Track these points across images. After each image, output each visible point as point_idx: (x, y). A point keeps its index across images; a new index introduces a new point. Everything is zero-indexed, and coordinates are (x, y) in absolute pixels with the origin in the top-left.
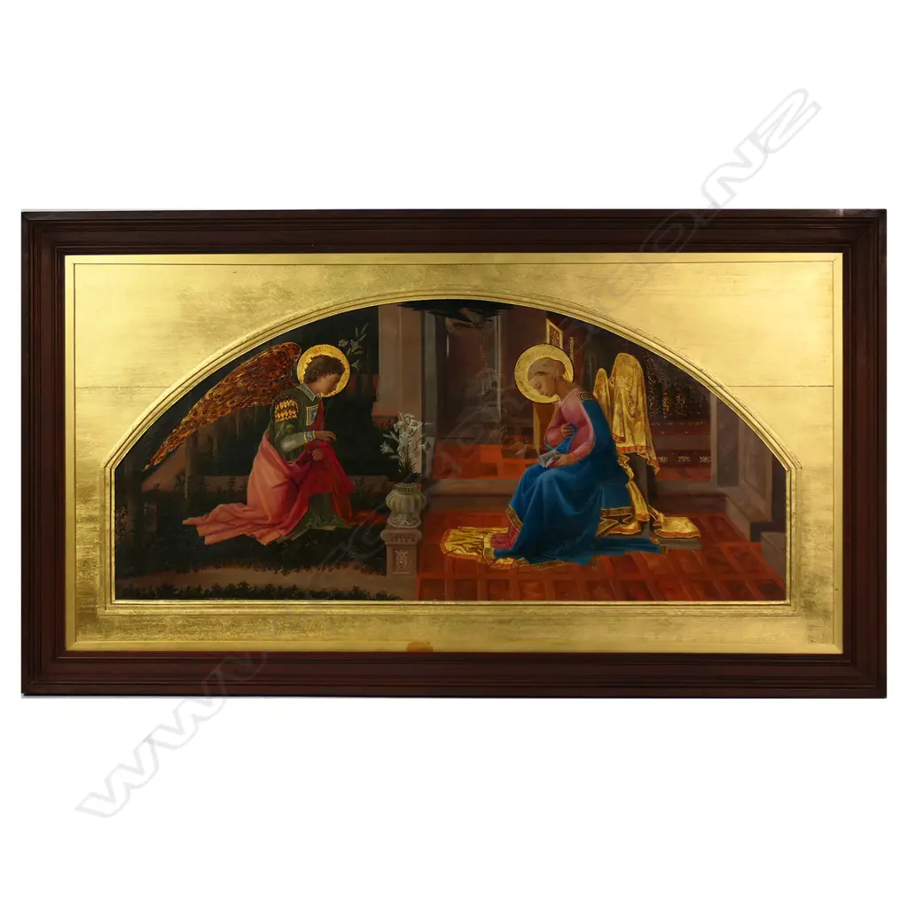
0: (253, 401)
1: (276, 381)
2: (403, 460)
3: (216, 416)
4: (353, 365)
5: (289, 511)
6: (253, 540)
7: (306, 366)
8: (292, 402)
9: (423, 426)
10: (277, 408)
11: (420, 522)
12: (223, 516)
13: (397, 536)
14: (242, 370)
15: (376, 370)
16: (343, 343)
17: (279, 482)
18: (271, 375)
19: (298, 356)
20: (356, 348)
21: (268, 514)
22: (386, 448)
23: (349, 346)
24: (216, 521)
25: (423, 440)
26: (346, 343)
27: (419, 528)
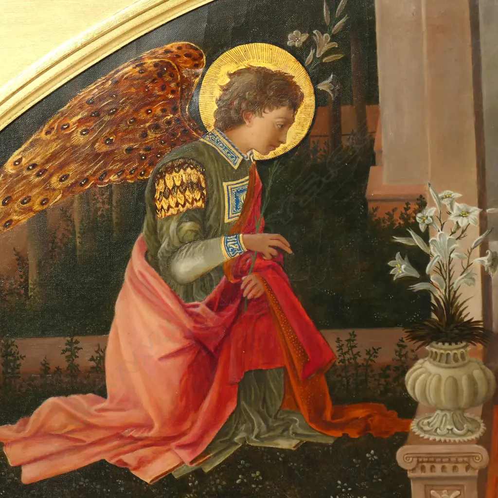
0: (106, 174)
1: (156, 127)
2: (439, 294)
3: (30, 209)
4: (321, 87)
5: (197, 407)
6: (123, 473)
7: (218, 93)
8: (191, 174)
9: (483, 217)
10: (160, 187)
11: (483, 427)
12: (57, 422)
13: (432, 459)
14: (81, 108)
15: (371, 95)
16: (297, 38)
17: (174, 346)
18: (142, 115)
19: (200, 70)
20: (326, 47)
21: (152, 414)
22: (401, 268)
23: (310, 44)
24: (42, 434)
25: (484, 248)
26: (304, 37)
27: (479, 441)
